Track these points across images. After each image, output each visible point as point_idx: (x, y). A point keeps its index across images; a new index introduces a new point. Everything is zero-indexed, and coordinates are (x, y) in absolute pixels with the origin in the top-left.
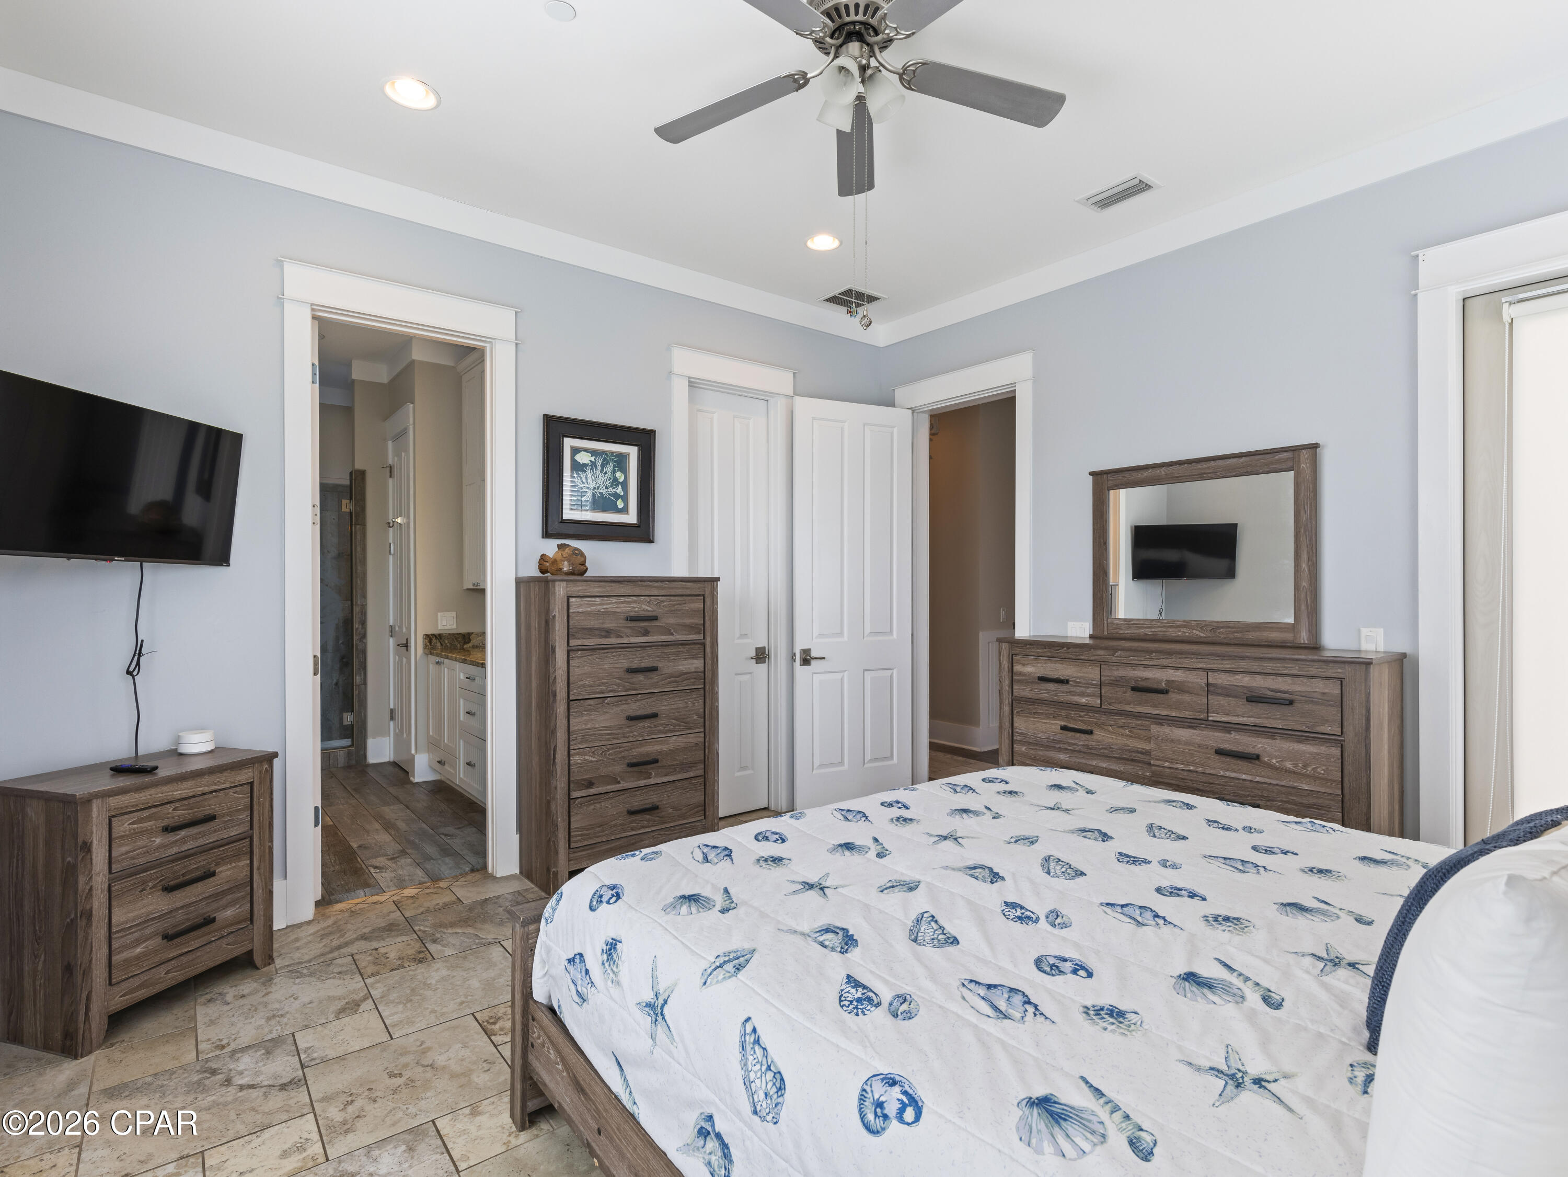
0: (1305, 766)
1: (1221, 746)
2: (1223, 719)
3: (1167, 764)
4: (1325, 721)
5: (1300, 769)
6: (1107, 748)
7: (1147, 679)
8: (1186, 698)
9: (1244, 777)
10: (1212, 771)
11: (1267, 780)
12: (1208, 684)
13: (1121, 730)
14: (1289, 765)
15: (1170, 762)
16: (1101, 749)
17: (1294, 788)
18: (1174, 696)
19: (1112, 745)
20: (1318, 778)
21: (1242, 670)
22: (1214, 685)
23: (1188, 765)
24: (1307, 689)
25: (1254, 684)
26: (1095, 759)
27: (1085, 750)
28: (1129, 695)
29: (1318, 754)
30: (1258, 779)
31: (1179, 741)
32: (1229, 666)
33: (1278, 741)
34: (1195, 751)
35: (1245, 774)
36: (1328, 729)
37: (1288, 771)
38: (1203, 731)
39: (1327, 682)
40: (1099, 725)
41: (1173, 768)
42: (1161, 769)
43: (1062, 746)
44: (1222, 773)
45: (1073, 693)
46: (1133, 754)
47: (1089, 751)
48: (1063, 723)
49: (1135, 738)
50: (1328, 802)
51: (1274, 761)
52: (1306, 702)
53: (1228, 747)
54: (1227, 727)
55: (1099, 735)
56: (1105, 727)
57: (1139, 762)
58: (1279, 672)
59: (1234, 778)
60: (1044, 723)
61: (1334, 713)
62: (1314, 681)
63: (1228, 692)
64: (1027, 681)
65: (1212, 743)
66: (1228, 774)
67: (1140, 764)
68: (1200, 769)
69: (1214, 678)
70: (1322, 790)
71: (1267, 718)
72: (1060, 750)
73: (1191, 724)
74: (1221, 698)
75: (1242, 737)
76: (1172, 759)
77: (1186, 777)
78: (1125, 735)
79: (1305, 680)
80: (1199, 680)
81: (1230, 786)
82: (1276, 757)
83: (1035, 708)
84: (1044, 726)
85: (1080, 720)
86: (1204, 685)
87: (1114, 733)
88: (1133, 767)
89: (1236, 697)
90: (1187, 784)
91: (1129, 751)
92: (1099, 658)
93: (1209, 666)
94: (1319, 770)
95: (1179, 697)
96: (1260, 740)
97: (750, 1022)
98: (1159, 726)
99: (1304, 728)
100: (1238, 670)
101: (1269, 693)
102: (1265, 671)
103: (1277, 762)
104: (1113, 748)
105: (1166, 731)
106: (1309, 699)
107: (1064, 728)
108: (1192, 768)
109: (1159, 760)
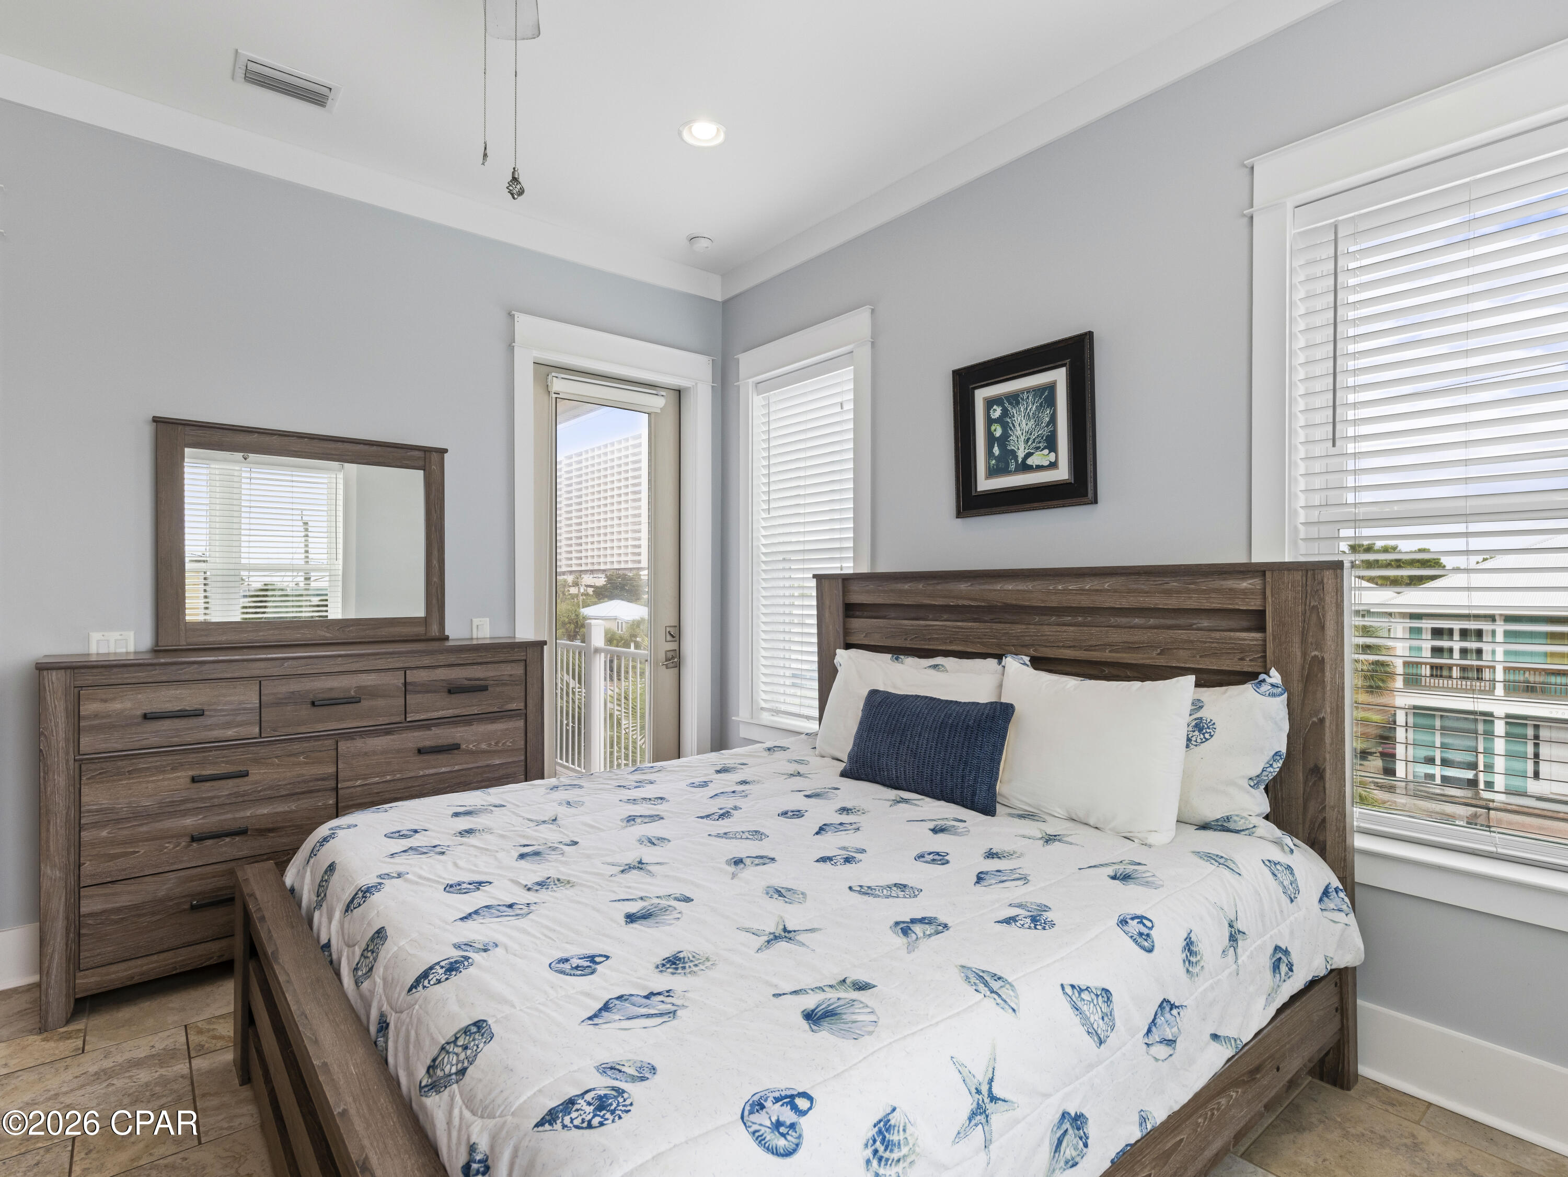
0: (497, 743)
1: (421, 745)
2: (422, 717)
3: (359, 782)
4: (512, 699)
5: (494, 748)
6: (271, 788)
7: (331, 689)
8: (381, 702)
9: (443, 770)
10: (412, 774)
11: (465, 766)
12: (405, 684)
13: (293, 759)
14: (484, 746)
15: (362, 779)
16: (260, 792)
17: (488, 766)
18: (365, 704)
19: (279, 781)
20: (507, 751)
21: (441, 664)
22: (413, 684)
23: (384, 776)
24: (498, 674)
25: (453, 676)
26: (250, 807)
27: (234, 800)
28: (306, 712)
29: (507, 729)
30: (457, 768)
31: (374, 753)
32: (427, 661)
33: (474, 727)
34: (393, 758)
35: (444, 766)
36: (513, 706)
37: (484, 752)
38: (401, 734)
39: (513, 664)
40: (257, 761)
41: (366, 784)
42: (353, 790)
43: (189, 806)
44: (421, 773)
45: (210, 728)
46: (311, 784)
47: (241, 799)
48: (191, 773)
49: (313, 763)
50: (513, 769)
51: (471, 746)
52: (497, 685)
53: (428, 743)
54: (426, 725)
55: (258, 774)
56: (269, 761)
57: (318, 791)
58: (475, 661)
59: (432, 775)
60: (153, 781)
61: (519, 690)
62: (503, 666)
63: (427, 688)
64: (109, 725)
65: (411, 745)
66: (427, 772)
67: (320, 794)
68: (398, 776)
69: (412, 676)
70: (510, 760)
71: (464, 707)
72: (185, 813)
73: (387, 730)
74: (420, 696)
75: (441, 731)
76: (365, 775)
77: (382, 790)
78: (299, 764)
79: (496, 665)
80: (396, 681)
81: (430, 783)
82: (473, 742)
83: (133, 764)
84: (150, 786)
85: (223, 762)
86: (401, 685)
87: (282, 765)
88: (310, 800)
89: (435, 692)
90: (384, 797)
91: (305, 782)
92: (257, 673)
93: (406, 665)
94: (508, 744)
95: (373, 703)
96: (459, 729)
97: (1065, 986)
98: (349, 742)
99: (496, 709)
100: (437, 664)
101: (467, 682)
102: (462, 662)
103: (474, 746)
104: (280, 785)
105: (359, 744)
106: (500, 682)
107: (194, 780)
108: (388, 778)
109: (348, 781)
